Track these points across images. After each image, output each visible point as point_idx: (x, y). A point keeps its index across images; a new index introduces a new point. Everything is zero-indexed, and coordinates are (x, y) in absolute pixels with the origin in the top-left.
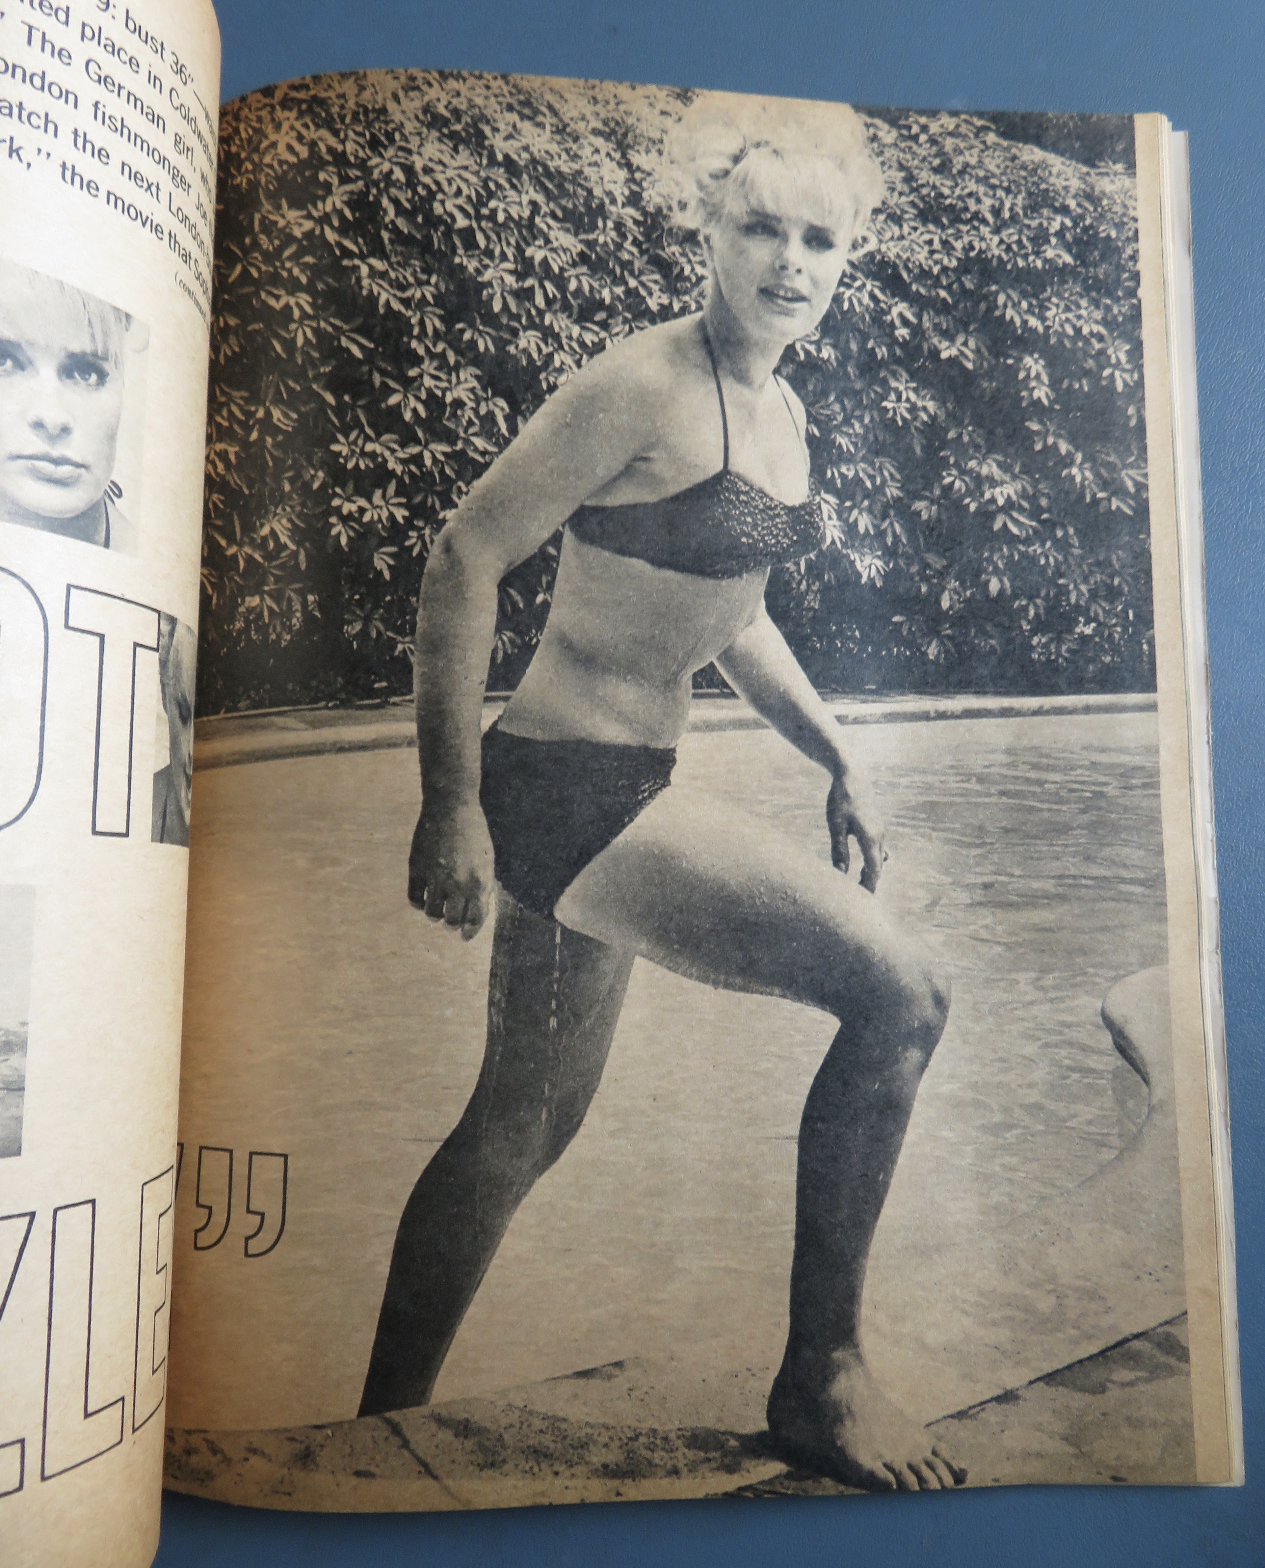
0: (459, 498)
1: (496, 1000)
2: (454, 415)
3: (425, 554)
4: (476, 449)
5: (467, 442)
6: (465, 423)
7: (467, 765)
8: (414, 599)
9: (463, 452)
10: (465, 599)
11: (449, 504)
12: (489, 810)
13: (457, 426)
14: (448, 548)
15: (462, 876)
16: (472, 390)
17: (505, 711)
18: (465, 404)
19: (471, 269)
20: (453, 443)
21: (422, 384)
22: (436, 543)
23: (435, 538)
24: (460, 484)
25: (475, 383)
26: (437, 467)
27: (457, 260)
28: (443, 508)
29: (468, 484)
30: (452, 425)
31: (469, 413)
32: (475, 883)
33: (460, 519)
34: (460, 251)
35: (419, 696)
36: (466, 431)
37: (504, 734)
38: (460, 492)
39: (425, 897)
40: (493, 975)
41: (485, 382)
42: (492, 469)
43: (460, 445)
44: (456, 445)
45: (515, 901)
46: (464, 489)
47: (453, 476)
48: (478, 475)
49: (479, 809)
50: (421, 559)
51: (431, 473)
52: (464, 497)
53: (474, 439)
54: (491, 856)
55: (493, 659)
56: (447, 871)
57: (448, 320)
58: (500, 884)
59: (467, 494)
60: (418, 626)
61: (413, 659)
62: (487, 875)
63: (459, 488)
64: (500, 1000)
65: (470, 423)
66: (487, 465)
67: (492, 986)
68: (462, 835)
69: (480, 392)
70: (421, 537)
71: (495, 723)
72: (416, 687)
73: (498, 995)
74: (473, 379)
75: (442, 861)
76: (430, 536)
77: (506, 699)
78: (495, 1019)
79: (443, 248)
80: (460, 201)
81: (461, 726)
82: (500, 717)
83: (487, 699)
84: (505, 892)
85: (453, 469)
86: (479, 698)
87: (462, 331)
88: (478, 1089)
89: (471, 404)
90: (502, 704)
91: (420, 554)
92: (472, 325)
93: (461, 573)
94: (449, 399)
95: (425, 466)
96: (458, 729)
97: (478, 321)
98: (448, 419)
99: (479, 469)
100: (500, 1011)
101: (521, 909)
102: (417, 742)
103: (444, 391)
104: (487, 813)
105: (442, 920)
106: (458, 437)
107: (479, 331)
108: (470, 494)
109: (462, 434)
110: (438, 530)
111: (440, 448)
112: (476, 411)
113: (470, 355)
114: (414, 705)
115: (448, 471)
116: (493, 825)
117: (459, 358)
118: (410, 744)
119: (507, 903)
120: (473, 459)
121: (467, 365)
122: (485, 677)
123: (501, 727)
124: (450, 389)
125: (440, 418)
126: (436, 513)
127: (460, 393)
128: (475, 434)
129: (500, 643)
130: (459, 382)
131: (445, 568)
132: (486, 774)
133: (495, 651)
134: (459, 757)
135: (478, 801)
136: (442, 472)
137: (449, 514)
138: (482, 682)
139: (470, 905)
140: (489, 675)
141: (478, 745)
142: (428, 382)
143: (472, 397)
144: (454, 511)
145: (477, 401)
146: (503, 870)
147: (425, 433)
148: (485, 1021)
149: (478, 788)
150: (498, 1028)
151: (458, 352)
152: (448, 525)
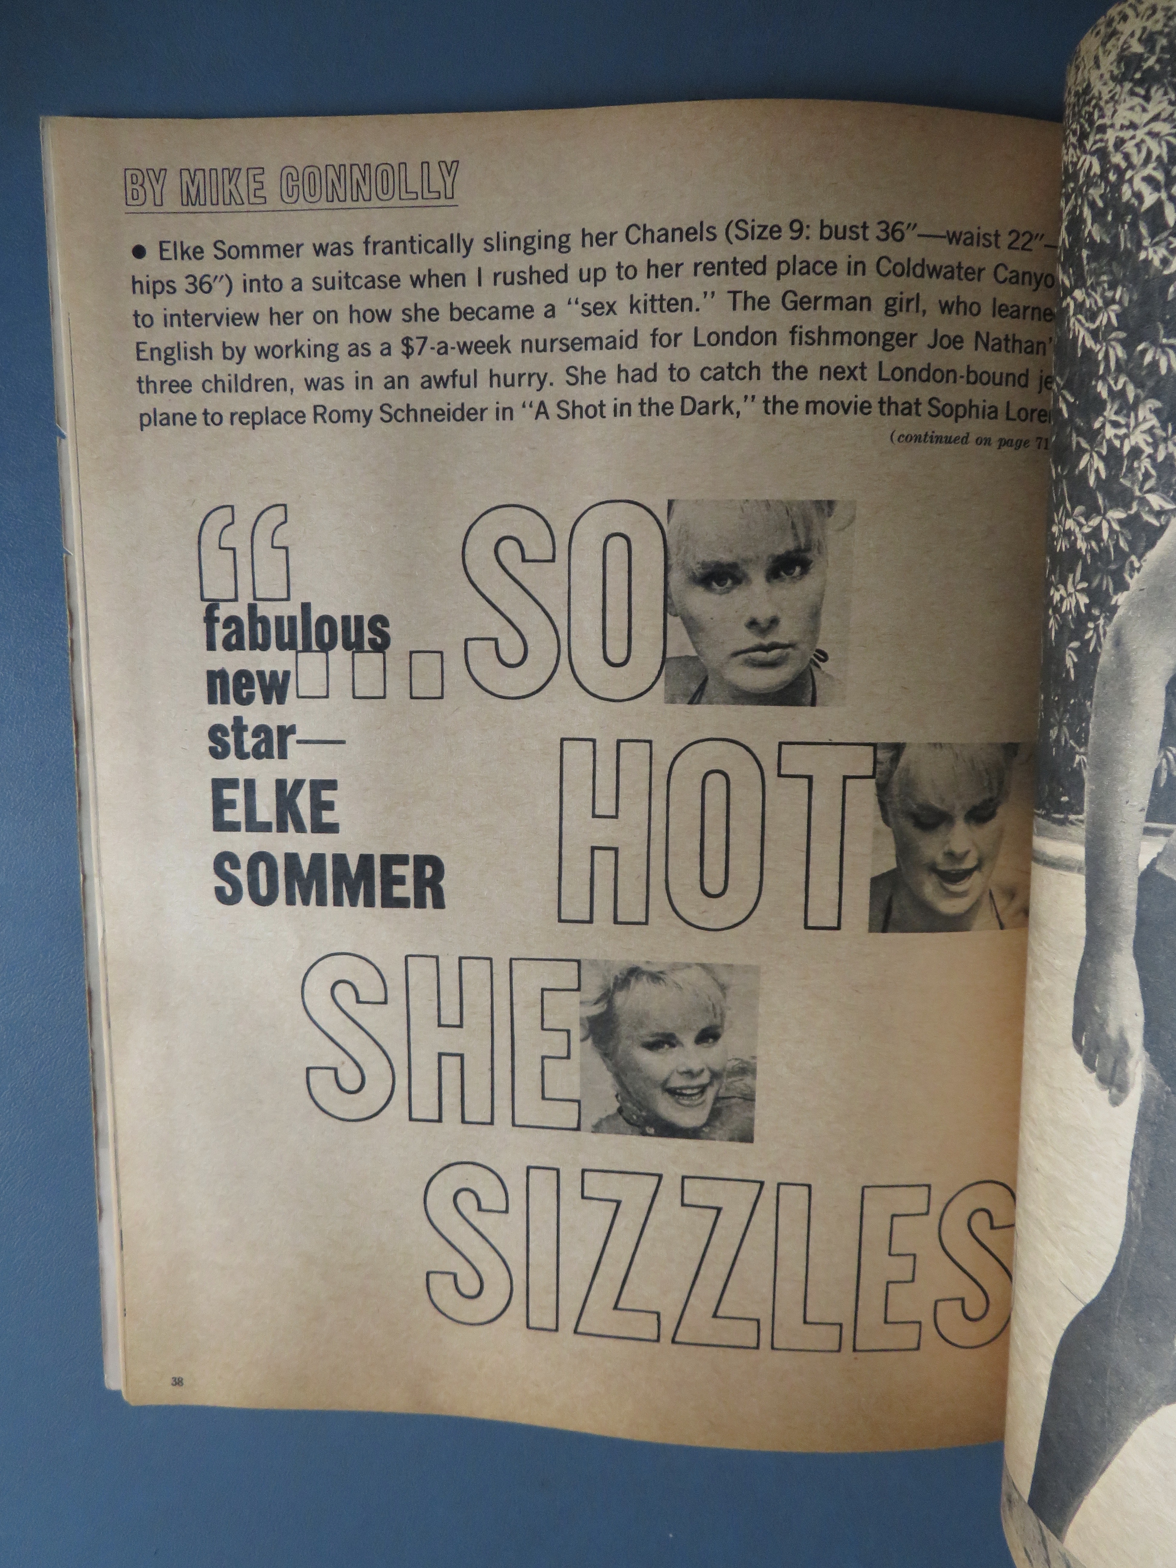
0: (1131, 577)
1: (1136, 1185)
2: (1131, 470)
3: (1099, 650)
4: (1151, 511)
5: (1143, 502)
6: (1141, 478)
7: (1123, 906)
8: (1089, 703)
9: (1137, 515)
10: (1130, 704)
11: (1121, 586)
12: (1141, 966)
13: (1133, 484)
14: (1118, 643)
15: (1112, 1031)
16: (1150, 431)
17: (1165, 848)
18: (1142, 451)
19: (1157, 262)
20: (1127, 507)
21: (1104, 437)
22: (1108, 634)
23: (1108, 629)
24: (1133, 558)
25: (1154, 421)
26: (1113, 540)
27: (1142, 256)
28: (1116, 592)
29: (1140, 558)
30: (1126, 483)
31: (1146, 463)
32: (1124, 1047)
33: (1132, 604)
34: (1146, 243)
35: (1088, 817)
36: (1141, 489)
37: (1162, 876)
38: (1133, 569)
39: (1083, 1043)
40: (1134, 1156)
41: (1165, 415)
42: (1167, 534)
43: (1135, 508)
44: (1130, 509)
45: (1161, 1081)
46: (1137, 565)
47: (1127, 549)
48: (1151, 545)
49: (1132, 961)
50: (1096, 654)
51: (1107, 549)
52: (1136, 575)
53: (1150, 497)
54: (1141, 1019)
55: (1156, 781)
56: (1101, 1022)
57: (1128, 345)
58: (1148, 1055)
59: (1139, 570)
60: (1091, 735)
61: (1085, 774)
62: (1136, 1040)
63: (1132, 563)
64: (1140, 1187)
65: (1147, 476)
66: (1162, 529)
67: (1133, 1170)
68: (1115, 986)
69: (1159, 432)
70: (1096, 629)
71: (1154, 862)
72: (1086, 807)
73: (1138, 1181)
74: (1152, 416)
75: (1097, 1008)
76: (1103, 626)
77: (1167, 833)
78: (1133, 1205)
79: (1129, 246)
80: (1149, 170)
81: (1120, 859)
82: (1159, 854)
83: (1147, 831)
84: (1152, 1066)
85: (1126, 540)
86: (1139, 829)
87: (1144, 352)
88: (1114, 1271)
89: (1148, 450)
90: (1162, 839)
91: (1095, 649)
92: (1155, 343)
93: (1128, 672)
94: (1126, 450)
95: (1102, 540)
96: (1117, 863)
97: (1162, 332)
98: (1125, 476)
99: (1153, 535)
100: (1139, 1199)
101: (1167, 1093)
102: (1085, 868)
103: (1122, 438)
104: (1140, 968)
105: (1094, 1074)
106: (1133, 498)
107: (1162, 346)
108: (1142, 570)
109: (1138, 493)
110: (1109, 619)
111: (1117, 514)
112: (1152, 457)
113: (1150, 383)
114: (1084, 827)
115: (1122, 544)
116: (1145, 984)
117: (1139, 391)
118: (1079, 870)
119: (1154, 1079)
120: (1148, 524)
121: (1146, 398)
122: (1146, 803)
123: (1160, 868)
124: (1126, 436)
125: (1117, 476)
126: (1109, 597)
127: (1139, 438)
128: (1151, 491)
129: (1164, 761)
130: (1137, 425)
131: (1115, 666)
132: (1141, 921)
133: (1158, 771)
134: (1117, 896)
135: (1131, 951)
136: (1117, 546)
137: (1120, 599)
138: (1142, 810)
139: (1118, 1069)
140: (1151, 801)
141: (1135, 886)
142: (1110, 432)
143: (1150, 440)
144: (1126, 593)
145: (1155, 445)
146: (1151, 1041)
147: (1104, 500)
148: (1124, 1204)
149: (1132, 936)
150: (1137, 1218)
151: (1139, 385)
152: (1120, 612)
